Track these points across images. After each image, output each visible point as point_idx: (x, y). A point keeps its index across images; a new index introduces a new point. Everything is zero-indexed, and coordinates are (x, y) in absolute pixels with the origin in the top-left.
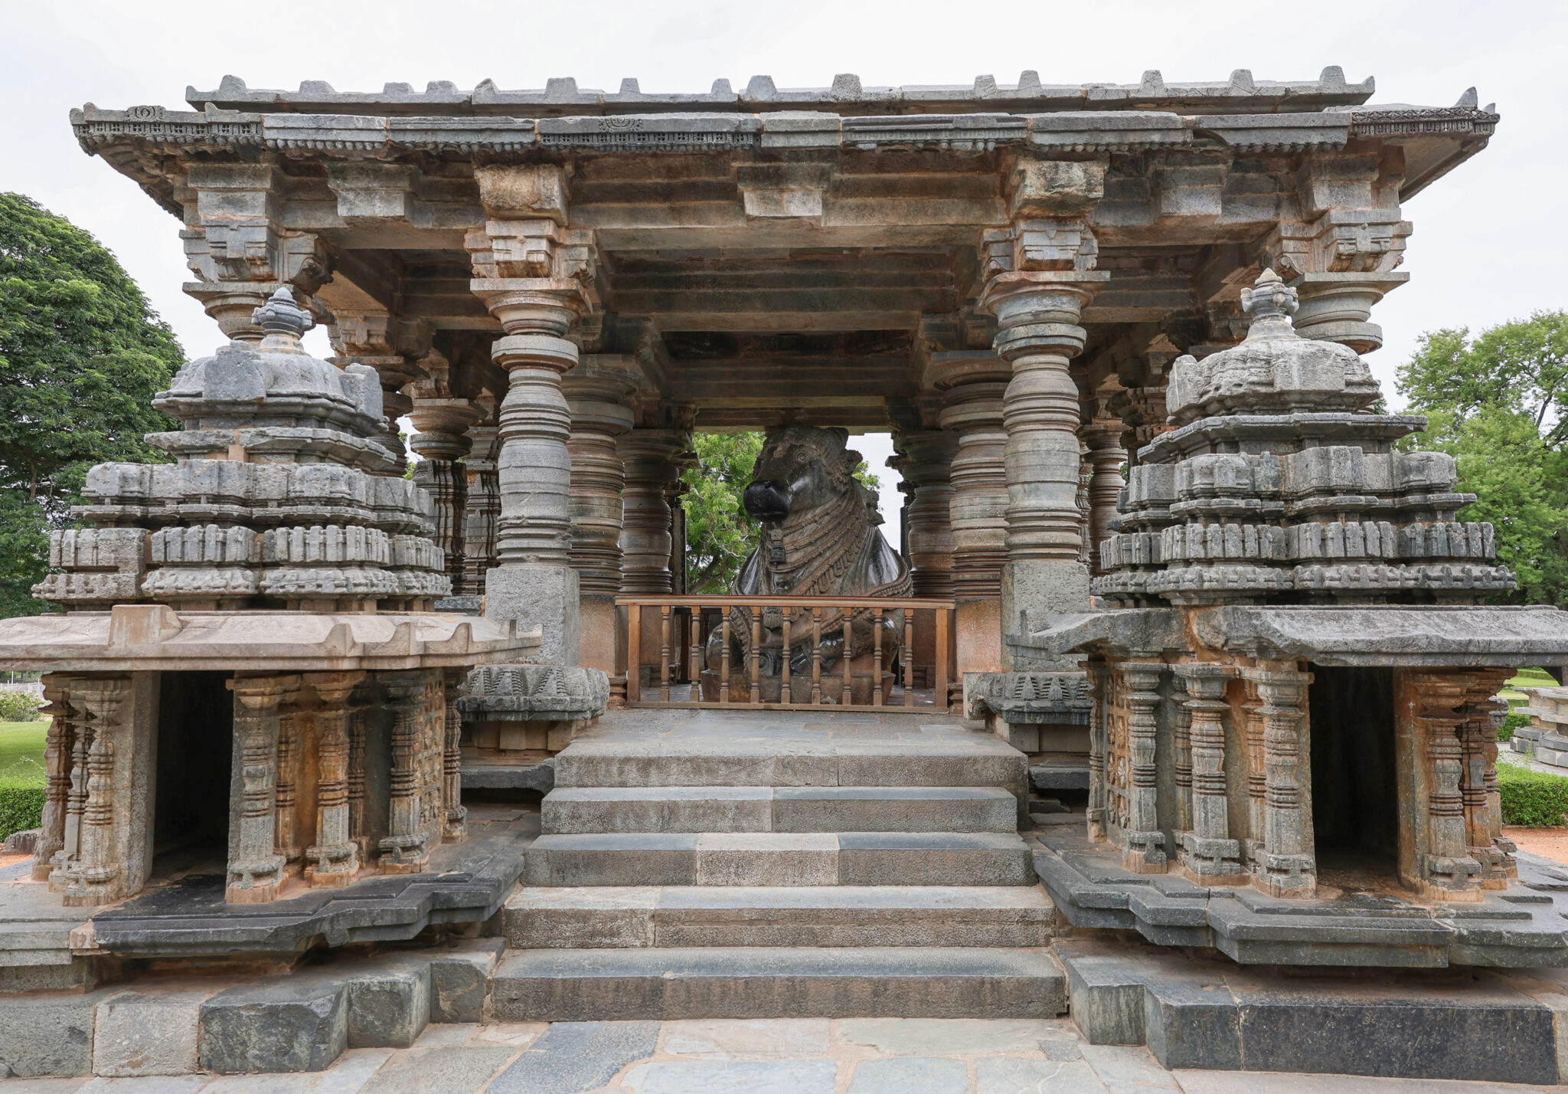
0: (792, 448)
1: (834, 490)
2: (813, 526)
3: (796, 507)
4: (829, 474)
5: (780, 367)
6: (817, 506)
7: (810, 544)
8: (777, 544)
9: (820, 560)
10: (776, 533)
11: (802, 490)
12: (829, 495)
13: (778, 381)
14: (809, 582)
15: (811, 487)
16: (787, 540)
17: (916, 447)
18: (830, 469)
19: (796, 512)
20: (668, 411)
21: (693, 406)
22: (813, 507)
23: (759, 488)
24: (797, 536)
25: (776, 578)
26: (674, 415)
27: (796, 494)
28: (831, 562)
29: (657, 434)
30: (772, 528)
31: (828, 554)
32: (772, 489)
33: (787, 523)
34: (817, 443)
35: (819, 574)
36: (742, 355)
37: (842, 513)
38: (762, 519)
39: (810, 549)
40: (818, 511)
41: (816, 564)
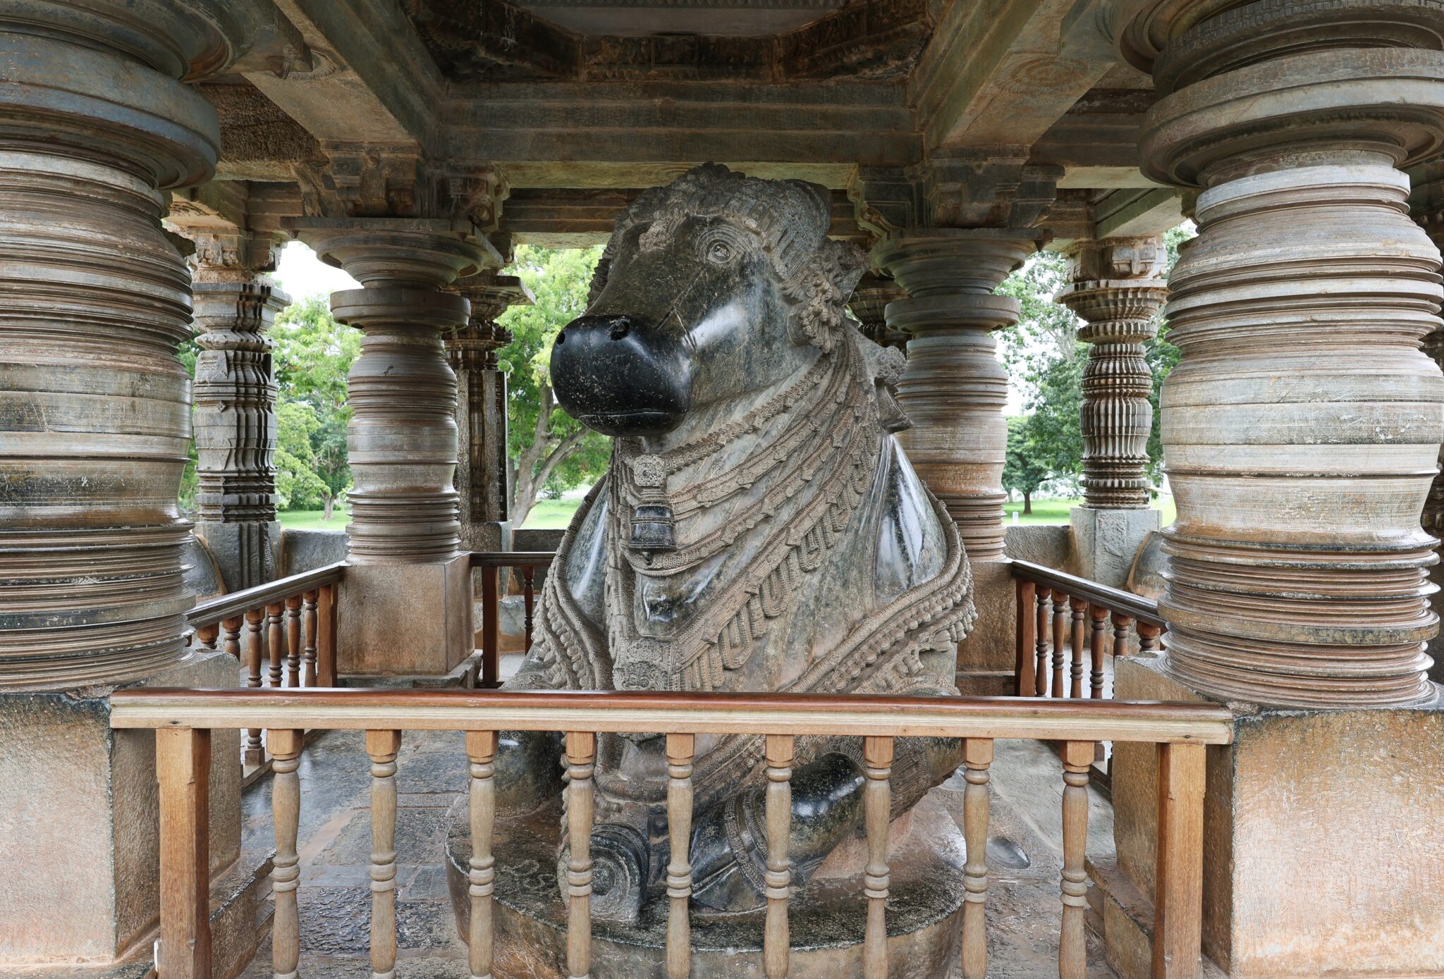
0: (690, 225)
1: (803, 343)
2: (749, 441)
3: (704, 394)
4: (790, 300)
5: (658, 102)
6: (759, 389)
7: (742, 491)
8: (647, 495)
9: (768, 531)
10: (647, 466)
11: (724, 344)
12: (790, 358)
13: (655, 130)
14: (737, 595)
15: (744, 337)
16: (677, 483)
17: (915, 263)
18: (794, 288)
19: (704, 406)
20: (443, 185)
21: (492, 178)
22: (749, 390)
23: (596, 339)
24: (702, 472)
25: (647, 589)
26: (454, 193)
27: (705, 356)
28: (796, 536)
29: (414, 229)
30: (637, 451)
31: (786, 514)
32: (632, 342)
33: (678, 437)
34: (761, 215)
35: (763, 570)
36: (584, 75)
37: (822, 404)
38: (607, 427)
39: (739, 504)
40: (761, 400)
41: (753, 545)
